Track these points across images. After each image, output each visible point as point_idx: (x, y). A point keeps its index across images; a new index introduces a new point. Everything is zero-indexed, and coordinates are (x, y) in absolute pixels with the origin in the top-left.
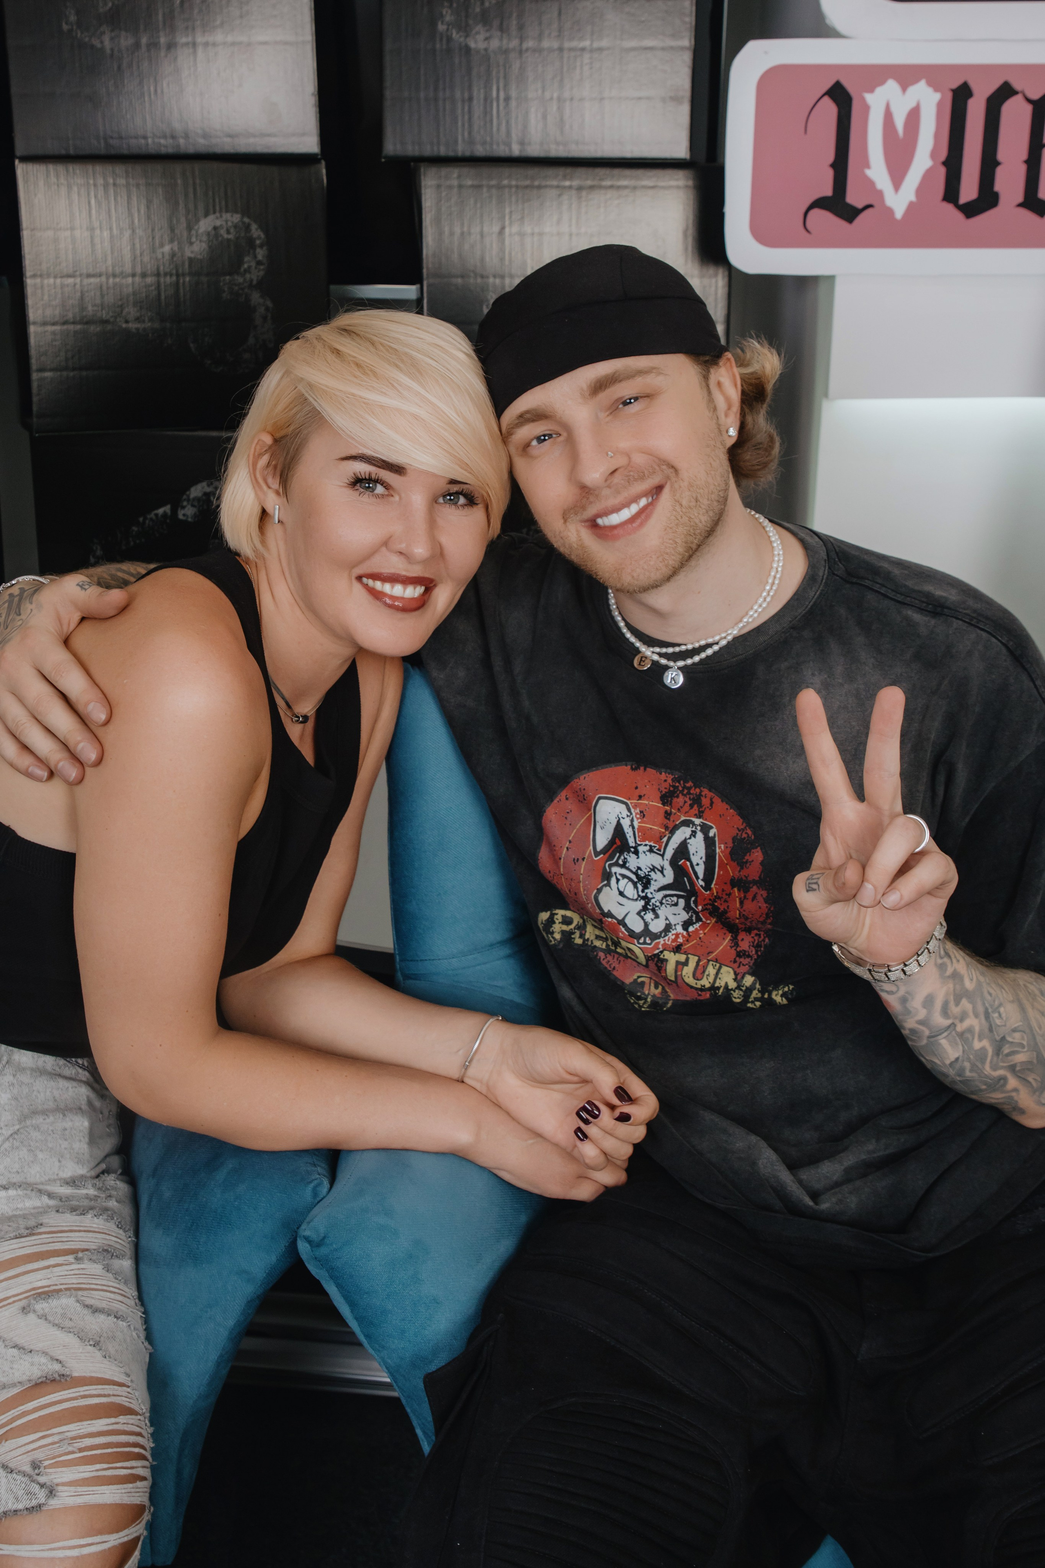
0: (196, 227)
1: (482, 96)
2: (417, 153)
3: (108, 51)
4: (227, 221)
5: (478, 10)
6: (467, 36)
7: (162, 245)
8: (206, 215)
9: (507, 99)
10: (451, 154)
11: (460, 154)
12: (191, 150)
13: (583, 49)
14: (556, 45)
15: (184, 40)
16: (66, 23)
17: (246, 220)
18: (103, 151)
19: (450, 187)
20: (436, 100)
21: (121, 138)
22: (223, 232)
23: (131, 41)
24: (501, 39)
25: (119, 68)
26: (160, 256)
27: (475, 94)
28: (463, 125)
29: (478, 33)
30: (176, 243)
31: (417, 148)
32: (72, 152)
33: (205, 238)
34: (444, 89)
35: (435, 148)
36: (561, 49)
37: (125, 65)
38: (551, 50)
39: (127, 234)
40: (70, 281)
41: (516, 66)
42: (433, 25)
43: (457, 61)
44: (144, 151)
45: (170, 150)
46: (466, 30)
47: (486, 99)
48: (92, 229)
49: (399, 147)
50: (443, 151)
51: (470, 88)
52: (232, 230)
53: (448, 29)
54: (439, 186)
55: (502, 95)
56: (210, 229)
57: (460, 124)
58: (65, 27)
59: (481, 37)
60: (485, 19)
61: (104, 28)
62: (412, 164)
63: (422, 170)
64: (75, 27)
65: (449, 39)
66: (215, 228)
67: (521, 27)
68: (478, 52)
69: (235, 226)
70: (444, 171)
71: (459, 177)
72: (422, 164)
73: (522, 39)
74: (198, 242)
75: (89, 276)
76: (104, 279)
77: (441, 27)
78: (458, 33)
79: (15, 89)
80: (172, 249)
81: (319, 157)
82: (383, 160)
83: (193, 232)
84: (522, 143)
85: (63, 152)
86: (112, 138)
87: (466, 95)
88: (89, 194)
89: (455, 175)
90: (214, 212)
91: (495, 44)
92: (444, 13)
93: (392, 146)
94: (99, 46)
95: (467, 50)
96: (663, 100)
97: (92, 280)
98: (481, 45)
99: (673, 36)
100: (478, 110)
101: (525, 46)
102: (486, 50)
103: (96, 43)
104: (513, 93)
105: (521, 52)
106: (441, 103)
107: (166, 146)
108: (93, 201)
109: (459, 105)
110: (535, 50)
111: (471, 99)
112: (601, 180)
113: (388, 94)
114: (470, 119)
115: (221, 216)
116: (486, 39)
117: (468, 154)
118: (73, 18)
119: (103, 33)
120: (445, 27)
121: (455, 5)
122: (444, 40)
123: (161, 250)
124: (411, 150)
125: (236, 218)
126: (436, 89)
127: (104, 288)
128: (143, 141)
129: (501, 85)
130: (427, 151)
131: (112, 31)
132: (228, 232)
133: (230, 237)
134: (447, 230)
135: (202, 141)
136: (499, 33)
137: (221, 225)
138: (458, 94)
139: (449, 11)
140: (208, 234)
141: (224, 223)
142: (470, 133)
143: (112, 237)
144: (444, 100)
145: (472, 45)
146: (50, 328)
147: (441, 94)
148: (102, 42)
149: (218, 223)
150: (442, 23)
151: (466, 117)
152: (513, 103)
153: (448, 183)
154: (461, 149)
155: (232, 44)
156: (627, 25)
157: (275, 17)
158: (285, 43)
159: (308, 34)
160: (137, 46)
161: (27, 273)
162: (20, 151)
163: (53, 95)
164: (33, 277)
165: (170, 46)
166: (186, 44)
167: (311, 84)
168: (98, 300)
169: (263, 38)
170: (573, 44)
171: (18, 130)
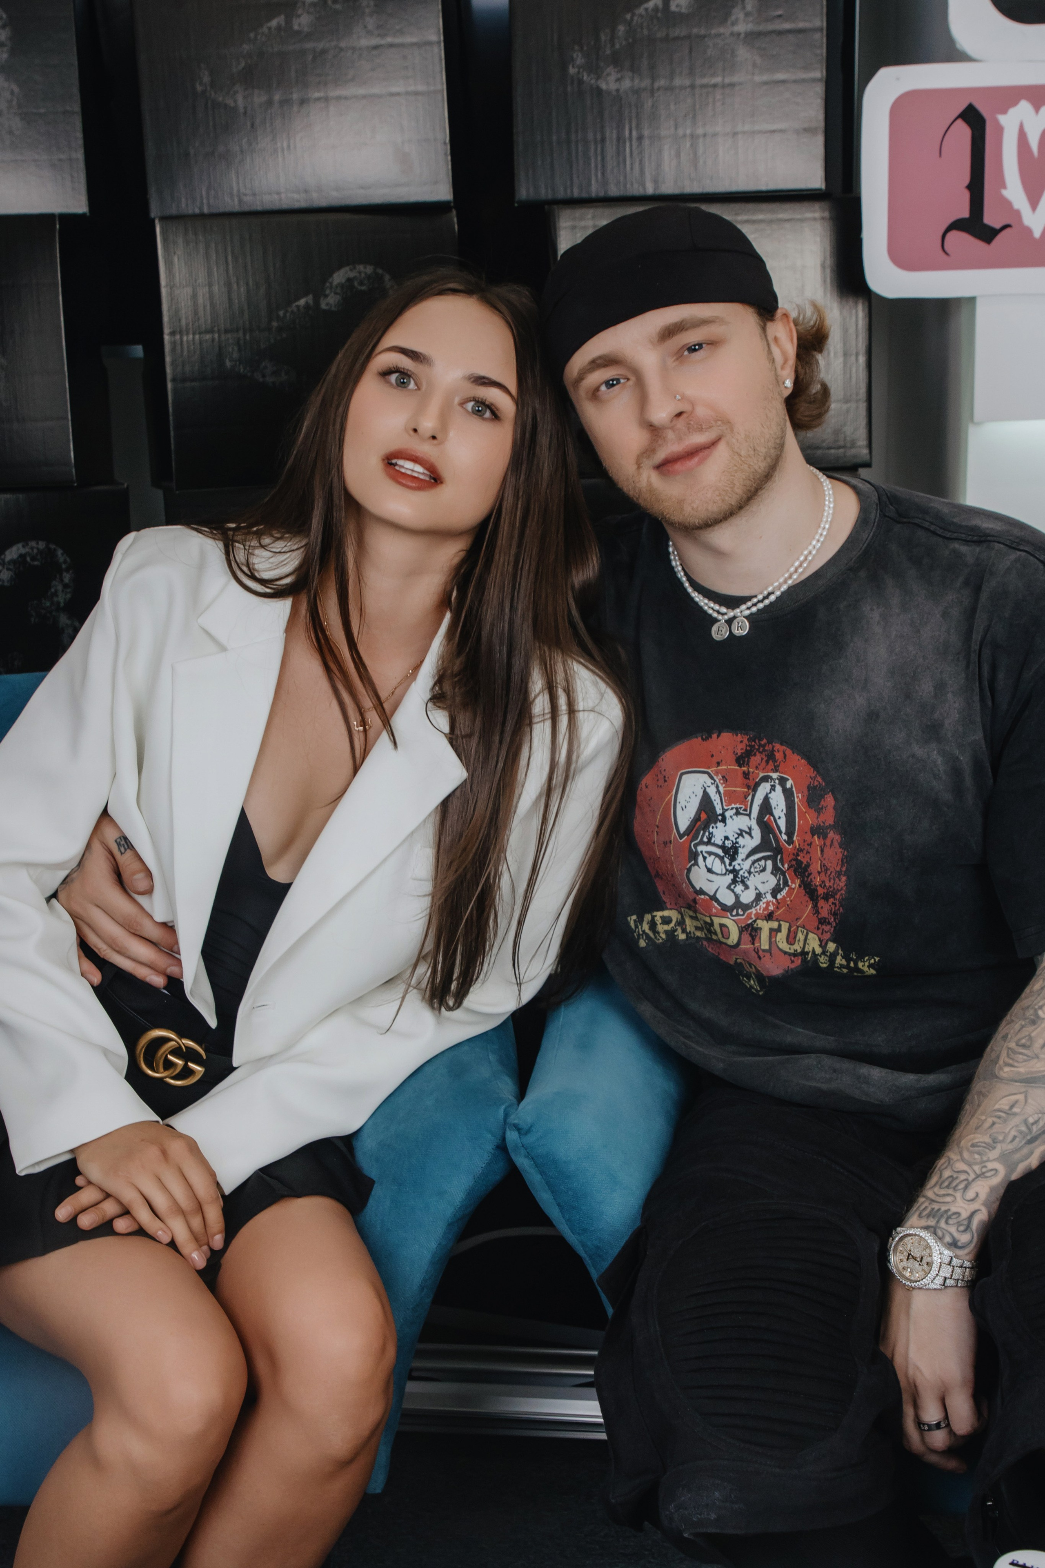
0: (330, 280)
1: (615, 136)
2: (550, 196)
3: (241, 110)
4: (360, 273)
5: (608, 52)
6: (598, 78)
7: (298, 299)
8: (340, 267)
9: (640, 138)
10: (584, 195)
11: (594, 195)
12: (324, 203)
13: (715, 86)
14: (687, 82)
15: (317, 95)
16: (200, 84)
17: (380, 271)
18: (237, 208)
19: (585, 228)
20: (568, 142)
21: (254, 195)
22: (356, 284)
23: (264, 98)
24: (632, 80)
25: (252, 125)
26: (295, 310)
27: (608, 134)
28: (596, 166)
29: (609, 74)
30: (311, 296)
31: (550, 190)
32: (206, 211)
33: (338, 291)
34: (577, 131)
35: (569, 191)
36: (692, 87)
37: (258, 121)
38: (683, 88)
39: (263, 290)
40: (208, 337)
41: (649, 103)
42: (564, 68)
43: (588, 103)
44: (277, 206)
45: (303, 204)
46: (597, 72)
47: (618, 139)
48: (228, 285)
49: (531, 190)
50: (576, 194)
51: (603, 128)
52: (366, 282)
53: (579, 72)
54: (574, 228)
55: (634, 134)
56: (343, 281)
57: (593, 165)
58: (199, 88)
59: (612, 78)
60: (616, 60)
61: (237, 87)
62: (546, 207)
63: (556, 211)
64: (208, 88)
65: (581, 82)
66: (349, 280)
67: (652, 67)
68: (609, 93)
69: (369, 277)
70: (579, 212)
71: (594, 217)
72: (555, 207)
73: (654, 78)
74: (332, 294)
75: (226, 331)
76: (241, 334)
77: (572, 71)
78: (589, 75)
79: (150, 150)
80: (307, 302)
81: (452, 204)
82: (516, 205)
83: (328, 284)
84: (656, 181)
85: (197, 211)
86: (245, 195)
87: (599, 137)
88: (226, 250)
89: (589, 216)
90: (348, 265)
91: (626, 84)
92: (575, 56)
93: (524, 192)
94: (232, 105)
95: (599, 91)
96: (799, 131)
97: (229, 335)
98: (613, 86)
99: (805, 68)
100: (610, 151)
101: (656, 85)
102: (618, 90)
103: (230, 102)
104: (646, 132)
105: (652, 92)
106: (573, 146)
107: (298, 201)
108: (230, 258)
109: (592, 147)
110: (666, 89)
111: (603, 140)
112: (737, 214)
113: (519, 141)
114: (603, 159)
115: (355, 268)
116: (618, 80)
117: (602, 194)
118: (206, 79)
119: (235, 93)
120: (576, 70)
121: (585, 48)
122: (576, 82)
123: (297, 303)
124: (544, 193)
125: (369, 269)
126: (568, 133)
127: (242, 342)
128: (276, 197)
129: (634, 125)
130: (561, 194)
131: (246, 89)
132: (361, 283)
133: (363, 288)
135: (335, 194)
136: (630, 74)
137: (355, 278)
138: (590, 136)
139: (580, 55)
140: (341, 286)
141: (357, 275)
142: (603, 174)
143: (248, 291)
144: (577, 142)
145: (604, 86)
146: (188, 384)
147: (573, 137)
148: (235, 101)
149: (351, 275)
150: (573, 67)
151: (599, 158)
152: (646, 142)
153: (583, 223)
154: (595, 190)
155: (364, 97)
156: (759, 60)
157: (406, 68)
158: (416, 93)
159: (440, 83)
160: (270, 103)
161: (167, 330)
162: (154, 212)
163: (187, 155)
164: (173, 334)
165: (303, 102)
166: (319, 99)
167: (443, 133)
168: (236, 355)
169: (394, 89)
170: (705, 81)
171: (153, 191)
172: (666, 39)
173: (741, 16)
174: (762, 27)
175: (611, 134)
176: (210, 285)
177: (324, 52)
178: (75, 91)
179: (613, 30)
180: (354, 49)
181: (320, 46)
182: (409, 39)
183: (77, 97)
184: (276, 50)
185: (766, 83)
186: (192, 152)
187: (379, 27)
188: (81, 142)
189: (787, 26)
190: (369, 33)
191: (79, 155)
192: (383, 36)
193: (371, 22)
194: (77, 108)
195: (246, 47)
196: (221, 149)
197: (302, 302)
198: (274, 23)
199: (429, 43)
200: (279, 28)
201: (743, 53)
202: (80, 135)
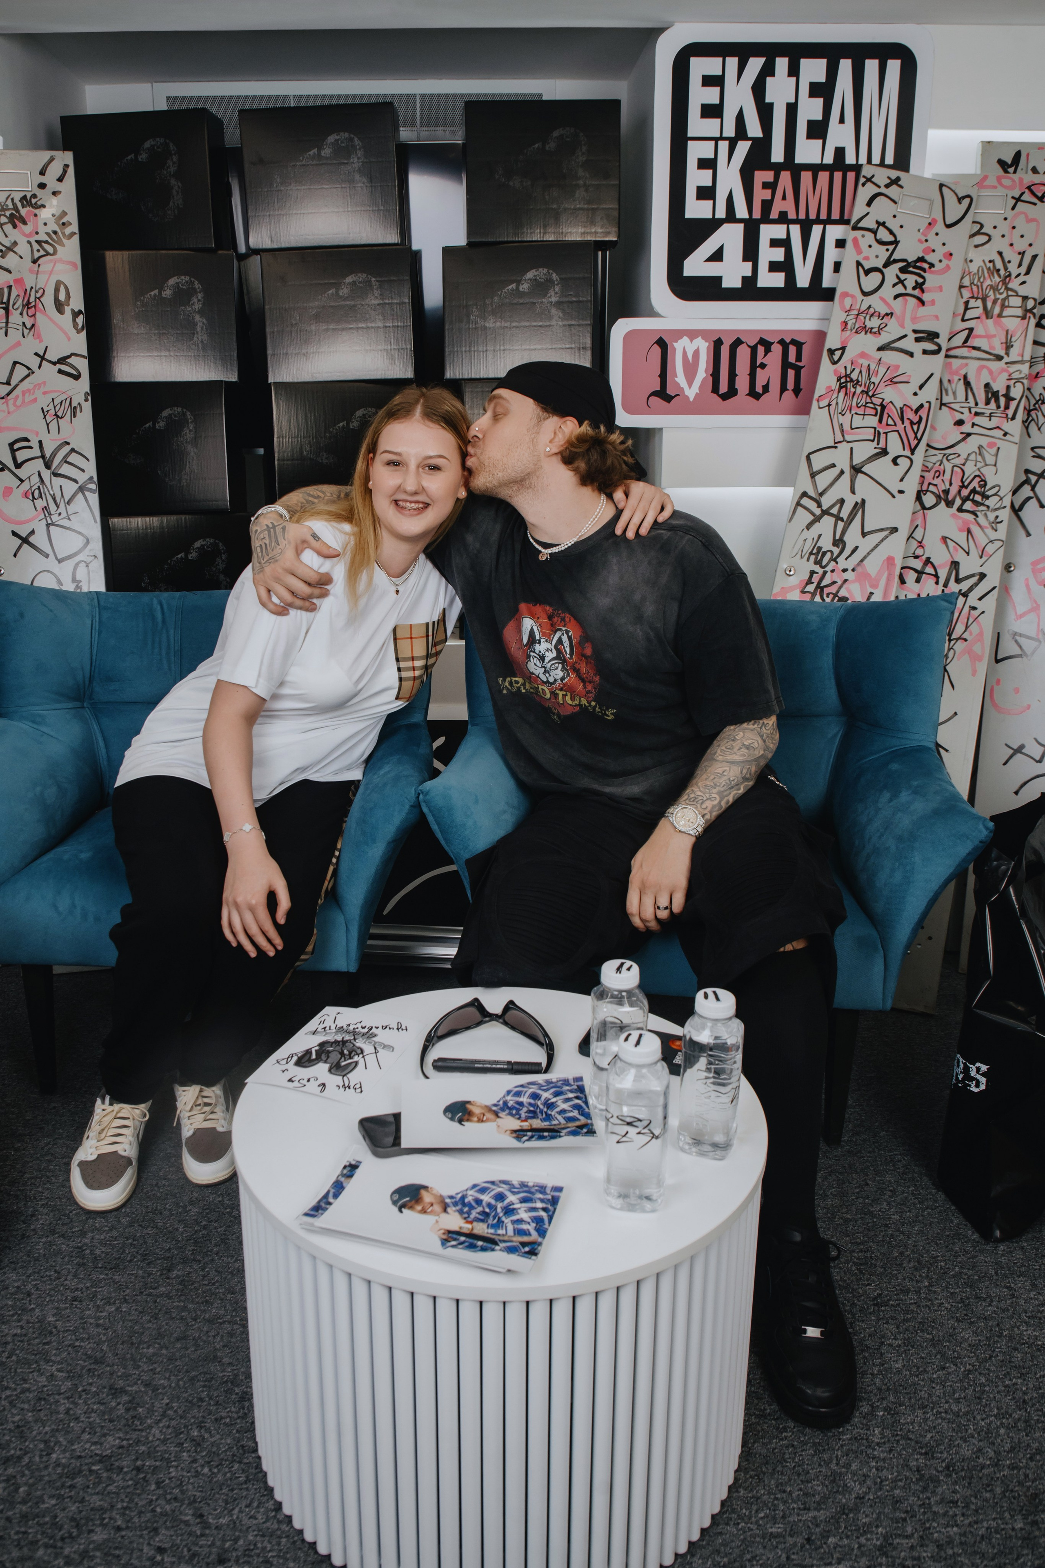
0: (354, 413)
2: (461, 377)
3: (313, 332)
4: (369, 410)
5: (489, 309)
6: (485, 321)
7: (338, 422)
8: (359, 407)
9: (504, 350)
10: (477, 377)
11: (482, 377)
12: (352, 377)
14: (527, 324)
15: (350, 326)
16: (294, 320)
18: (311, 380)
19: (478, 392)
20: (470, 351)
21: (319, 372)
23: (324, 327)
24: (501, 322)
25: (319, 340)
26: (337, 427)
27: (489, 348)
28: (483, 363)
29: (490, 320)
30: (345, 421)
31: (461, 375)
32: (295, 381)
33: (358, 418)
38: (524, 327)
39: (321, 417)
41: (508, 335)
42: (468, 316)
43: (480, 333)
46: (484, 318)
47: (494, 351)
49: (453, 375)
50: (473, 376)
53: (475, 318)
54: (472, 392)
55: (502, 348)
57: (481, 362)
58: (294, 322)
60: (493, 313)
61: (312, 322)
62: (459, 381)
63: (463, 383)
64: (298, 322)
65: (476, 322)
66: (363, 414)
67: (511, 317)
68: (490, 328)
70: (474, 384)
71: (481, 386)
72: (463, 381)
73: (511, 322)
74: (355, 420)
76: (311, 439)
77: (472, 318)
78: (480, 320)
79: (269, 352)
80: (343, 425)
82: (447, 380)
83: (353, 416)
85: (291, 380)
86: (314, 372)
87: (484, 348)
88: (304, 399)
90: (363, 406)
91: (498, 324)
92: (473, 311)
93: (449, 374)
95: (485, 328)
96: (579, 349)
97: (305, 439)
98: (491, 325)
99: (583, 319)
100: (490, 356)
101: (512, 325)
102: (493, 327)
103: (308, 329)
105: (510, 328)
107: (339, 376)
108: (306, 402)
109: (481, 353)
110: (517, 327)
111: (487, 351)
113: (447, 349)
114: (486, 359)
115: (366, 408)
116: (494, 322)
117: (485, 376)
118: (297, 318)
119: (311, 324)
121: (479, 307)
122: (474, 323)
123: (339, 425)
124: (458, 376)
126: (470, 346)
127: (311, 442)
129: (501, 343)
130: (467, 377)
131: (316, 323)
134: (476, 412)
136: (500, 319)
137: (367, 414)
138: (481, 349)
139: (476, 310)
140: (360, 416)
142: (486, 366)
143: (314, 418)
144: (474, 351)
145: (487, 325)
146: (284, 462)
147: (472, 348)
148: (311, 328)
149: (365, 411)
150: (474, 315)
152: (507, 352)
153: (476, 389)
154: (483, 374)
155: (372, 328)
156: (561, 315)
157: (393, 315)
158: (398, 327)
159: (409, 322)
160: (327, 330)
161: (276, 436)
162: (271, 380)
163: (287, 354)
164: (278, 437)
165: (343, 329)
166: (351, 328)
167: (410, 346)
168: (309, 449)
169: (387, 325)
170: (535, 324)
171: (270, 370)
172: (516, 304)
173: (553, 294)
174: (562, 300)
175: (490, 348)
176: (297, 415)
177: (354, 306)
178: (234, 322)
179: (492, 298)
180: (368, 305)
181: (352, 303)
182: (395, 301)
183: (234, 326)
184: (332, 304)
185: (564, 326)
186: (289, 352)
187: (381, 295)
188: (235, 347)
189: (574, 299)
190: (376, 297)
191: (235, 354)
192: (382, 299)
193: (377, 293)
194: (234, 331)
195: (317, 303)
196: (304, 351)
197: (341, 424)
198: (330, 292)
199: (404, 303)
200: (332, 294)
201: (554, 311)
202: (235, 344)
